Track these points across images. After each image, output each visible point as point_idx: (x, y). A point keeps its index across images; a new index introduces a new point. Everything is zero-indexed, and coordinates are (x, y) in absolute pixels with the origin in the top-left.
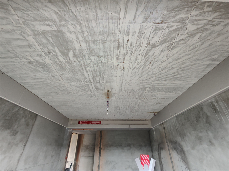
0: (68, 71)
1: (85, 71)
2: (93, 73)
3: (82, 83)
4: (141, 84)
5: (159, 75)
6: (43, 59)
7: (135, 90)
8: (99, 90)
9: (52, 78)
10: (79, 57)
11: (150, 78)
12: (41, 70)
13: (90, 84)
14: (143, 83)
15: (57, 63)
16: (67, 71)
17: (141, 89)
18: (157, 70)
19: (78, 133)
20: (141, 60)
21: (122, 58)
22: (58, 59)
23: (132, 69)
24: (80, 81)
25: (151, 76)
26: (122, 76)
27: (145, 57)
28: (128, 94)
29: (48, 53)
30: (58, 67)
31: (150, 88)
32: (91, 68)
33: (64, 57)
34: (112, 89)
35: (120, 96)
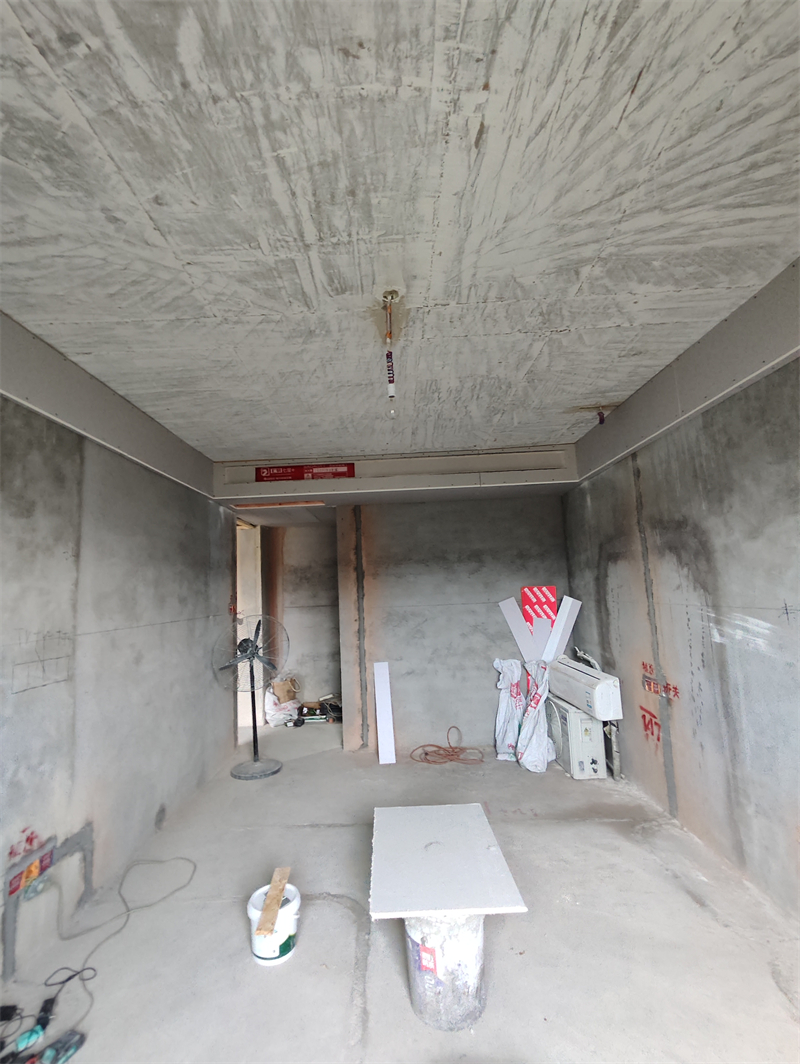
0: (185, 175)
1: (272, 170)
2: (314, 181)
3: (258, 253)
4: (562, 241)
5: (668, 170)
6: (41, 95)
7: (527, 281)
8: (343, 291)
9: (110, 228)
10: (236, 62)
11: (619, 192)
12: (46, 178)
13: (298, 257)
14: (574, 230)
15: (119, 121)
16: (179, 173)
17: (560, 270)
18: (669, 129)
19: (260, 521)
20: (590, 60)
21: (479, 52)
22: (123, 87)
23: (527, 133)
24: (251, 240)
25: (622, 180)
26: (469, 187)
27: (611, 37)
28: (490, 306)
29: (56, 45)
30: (131, 150)
31: (604, 260)
32: (304, 142)
33: (151, 66)
34: (410, 279)
35: (448, 320)
